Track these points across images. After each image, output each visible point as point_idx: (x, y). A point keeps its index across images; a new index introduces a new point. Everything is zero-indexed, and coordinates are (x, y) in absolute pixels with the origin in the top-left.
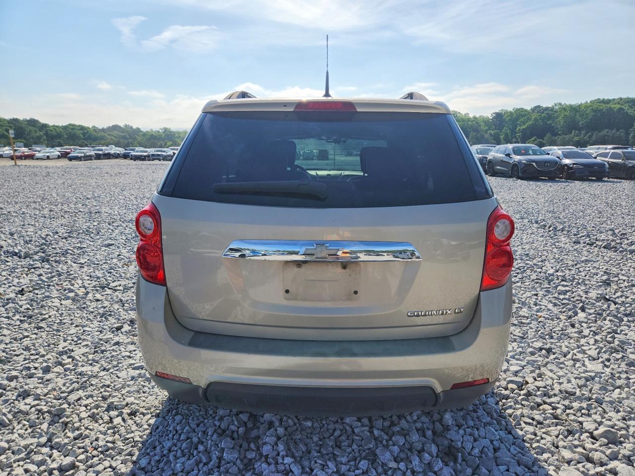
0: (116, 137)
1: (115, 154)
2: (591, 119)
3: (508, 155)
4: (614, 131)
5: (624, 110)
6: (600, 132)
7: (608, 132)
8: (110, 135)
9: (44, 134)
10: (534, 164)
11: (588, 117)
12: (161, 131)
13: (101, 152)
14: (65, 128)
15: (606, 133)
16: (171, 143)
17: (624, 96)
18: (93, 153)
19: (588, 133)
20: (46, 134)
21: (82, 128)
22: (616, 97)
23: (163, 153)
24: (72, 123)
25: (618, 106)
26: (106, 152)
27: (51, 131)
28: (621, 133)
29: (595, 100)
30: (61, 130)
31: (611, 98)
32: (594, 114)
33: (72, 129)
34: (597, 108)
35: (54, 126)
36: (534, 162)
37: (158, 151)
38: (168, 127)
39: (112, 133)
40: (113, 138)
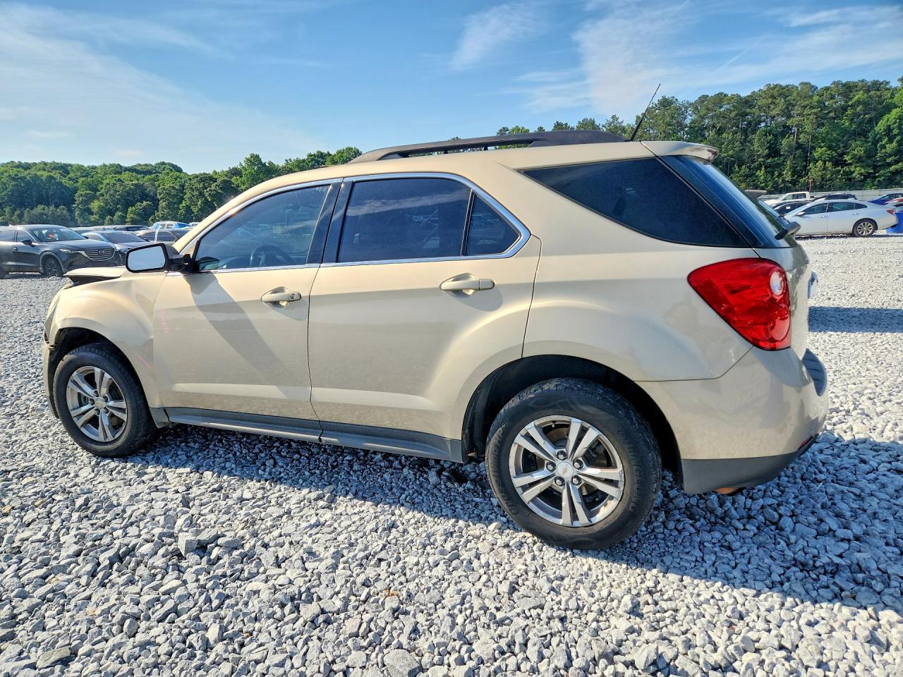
2: (12, 191)
3: (28, 242)
4: (52, 208)
5: (55, 179)
6: (32, 209)
7: (44, 209)
10: (83, 253)
11: (6, 189)
15: (42, 211)
17: (49, 160)
19: (16, 210)
22: (37, 161)
25: (45, 174)
28: (62, 210)
29: (7, 163)
31: (30, 161)
32: (14, 183)
34: (16, 175)
36: (82, 249)
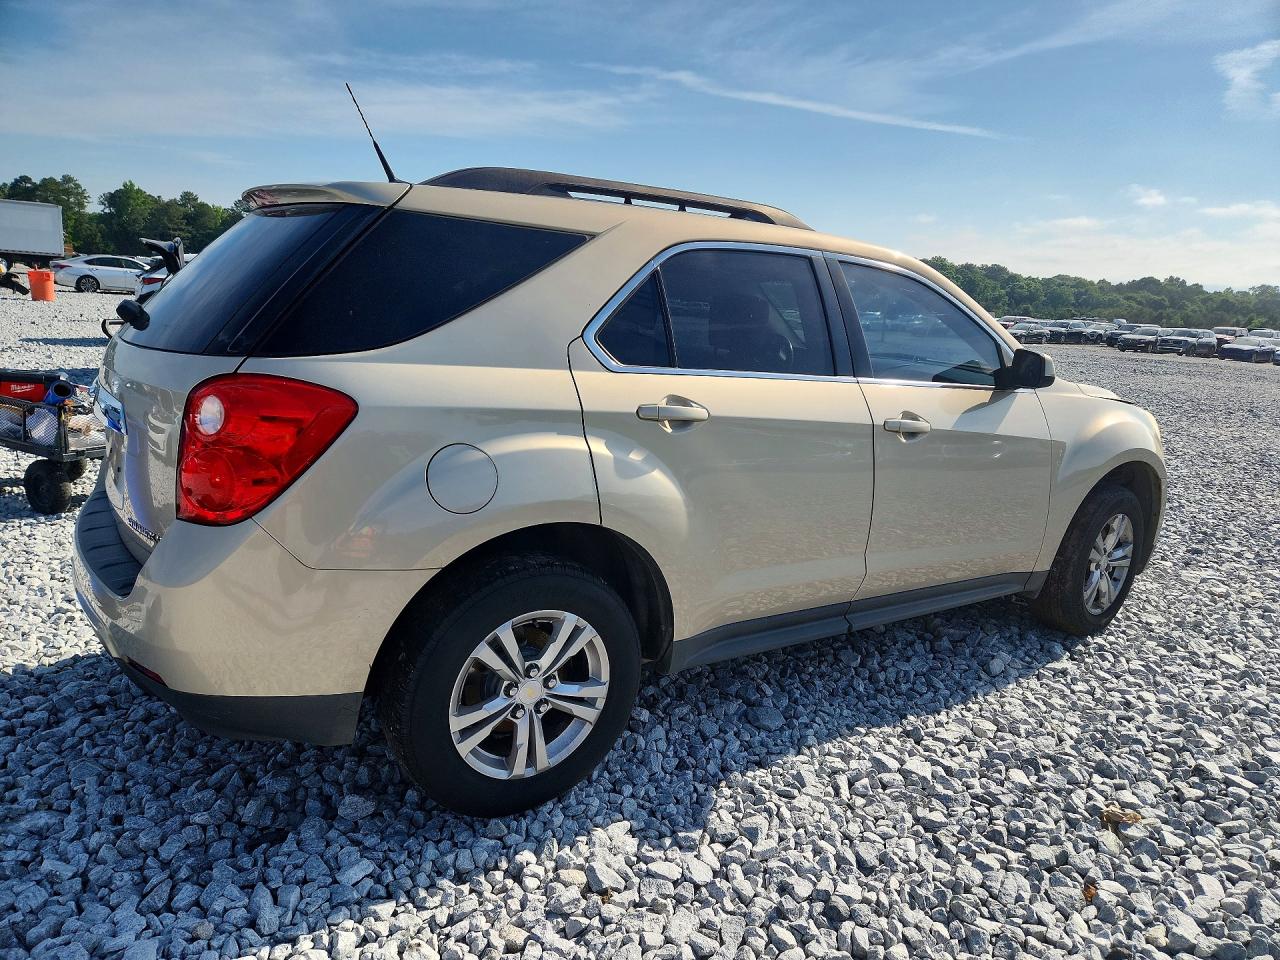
0: (1140, 303)
1: (1092, 334)
8: (1128, 299)
9: (1007, 294)
12: (1251, 292)
13: (1063, 330)
14: (1047, 282)
16: (1264, 320)
18: (1046, 330)
20: (1010, 295)
21: (1079, 283)
23: (1190, 339)
24: (1063, 273)
26: (1075, 330)
27: (1021, 287)
30: (1038, 286)
33: (1059, 285)
35: (1029, 278)
37: (1181, 334)
38: (1273, 284)
39: (1135, 295)
40: (1134, 304)
